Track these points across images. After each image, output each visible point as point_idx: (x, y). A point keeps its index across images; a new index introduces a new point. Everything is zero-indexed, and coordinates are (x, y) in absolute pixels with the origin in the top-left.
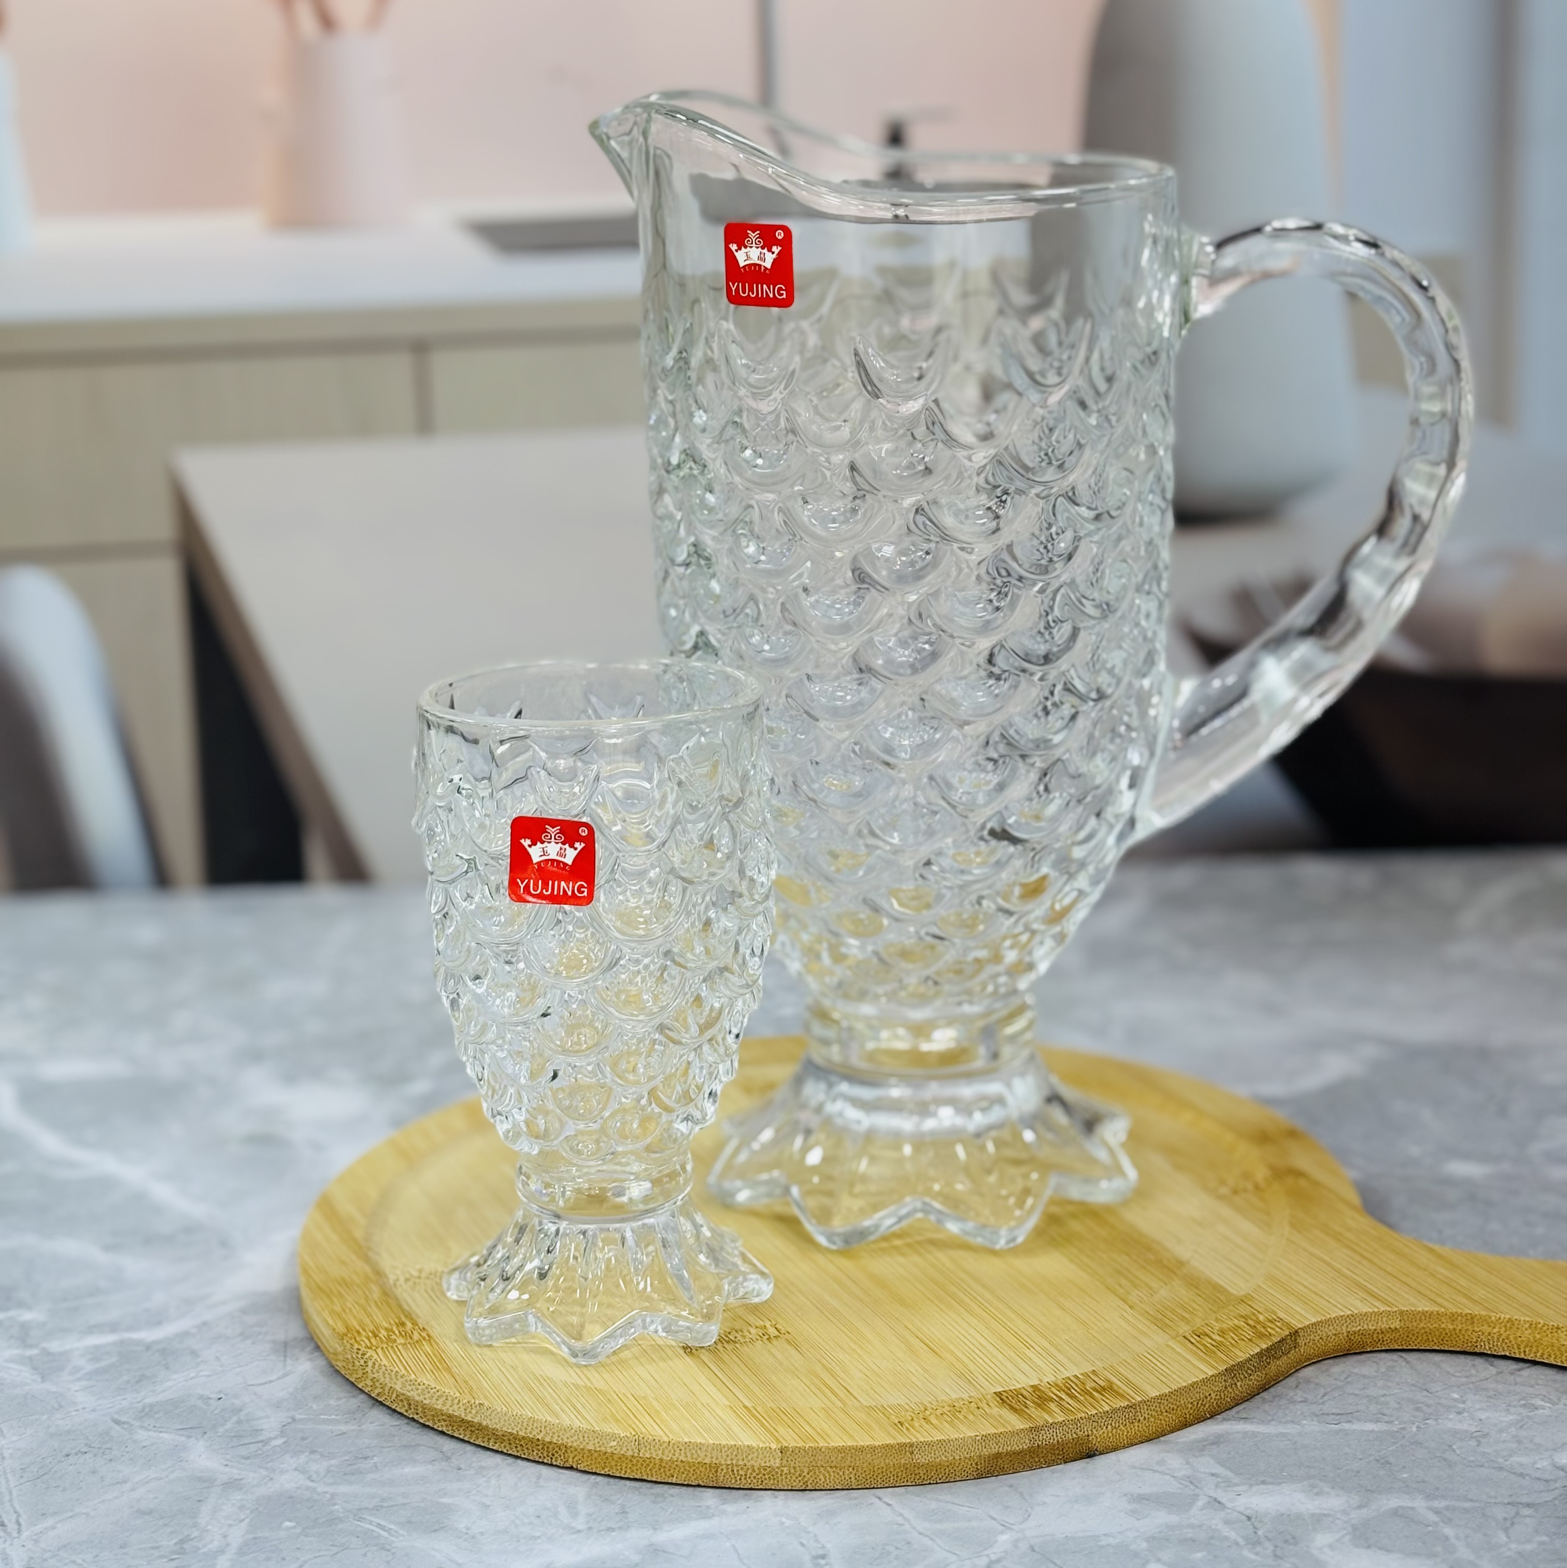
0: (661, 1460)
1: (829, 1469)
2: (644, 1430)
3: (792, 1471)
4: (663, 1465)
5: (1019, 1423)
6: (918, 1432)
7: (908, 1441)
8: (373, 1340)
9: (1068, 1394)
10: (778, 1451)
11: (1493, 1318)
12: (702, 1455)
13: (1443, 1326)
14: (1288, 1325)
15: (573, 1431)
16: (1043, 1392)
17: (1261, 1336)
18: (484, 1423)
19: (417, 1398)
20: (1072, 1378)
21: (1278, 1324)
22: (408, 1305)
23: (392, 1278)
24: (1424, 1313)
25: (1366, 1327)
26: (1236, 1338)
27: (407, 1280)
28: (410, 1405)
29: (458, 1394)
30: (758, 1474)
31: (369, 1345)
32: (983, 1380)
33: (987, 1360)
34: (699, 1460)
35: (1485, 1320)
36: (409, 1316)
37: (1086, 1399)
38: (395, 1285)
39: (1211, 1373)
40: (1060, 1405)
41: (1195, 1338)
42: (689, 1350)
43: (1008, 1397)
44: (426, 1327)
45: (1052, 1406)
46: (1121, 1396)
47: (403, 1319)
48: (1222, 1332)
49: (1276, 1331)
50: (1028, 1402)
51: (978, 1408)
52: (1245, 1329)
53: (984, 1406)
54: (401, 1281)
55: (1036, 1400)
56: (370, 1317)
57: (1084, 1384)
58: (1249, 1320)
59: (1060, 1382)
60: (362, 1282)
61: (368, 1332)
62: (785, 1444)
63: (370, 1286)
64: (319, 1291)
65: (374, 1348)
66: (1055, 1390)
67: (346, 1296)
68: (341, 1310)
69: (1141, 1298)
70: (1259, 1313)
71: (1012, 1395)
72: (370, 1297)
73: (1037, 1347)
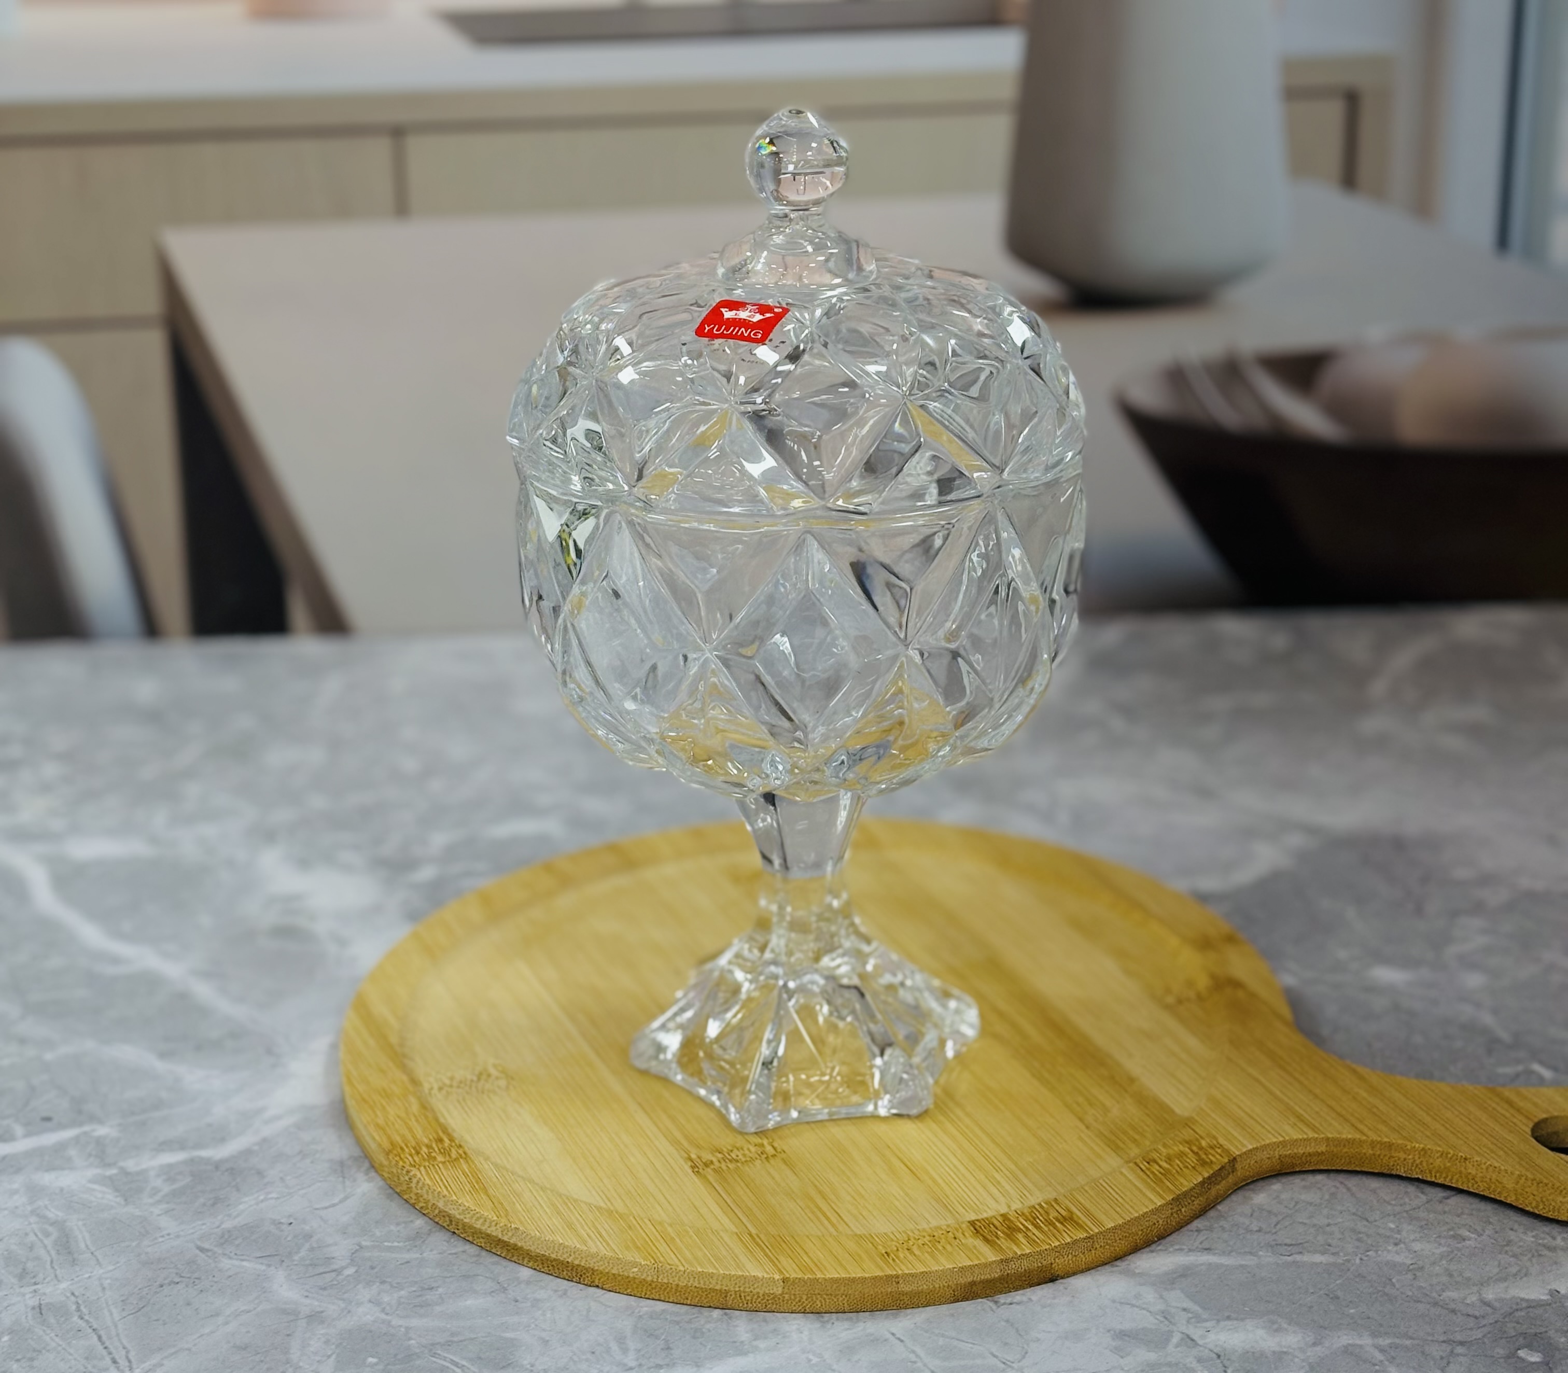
0: (678, 1285)
1: (825, 1296)
2: (662, 1259)
3: (793, 1297)
4: (679, 1289)
5: (992, 1255)
6: (902, 1262)
7: (895, 1273)
8: (416, 1158)
9: (1033, 1224)
10: (781, 1281)
11: (1409, 1147)
12: (714, 1282)
13: (1364, 1151)
14: (1227, 1151)
15: (599, 1257)
16: (1012, 1222)
17: (1204, 1163)
18: (520, 1244)
19: (458, 1216)
20: (1037, 1207)
21: (1219, 1151)
22: (445, 1119)
23: (426, 1086)
24: (1348, 1141)
25: (1295, 1151)
26: (1181, 1165)
27: (440, 1089)
28: (451, 1221)
29: (495, 1218)
30: (762, 1300)
31: (412, 1163)
32: (959, 1206)
34: (711, 1286)
35: (1403, 1149)
36: (445, 1130)
37: (1049, 1230)
38: (430, 1094)
39: (1159, 1204)
40: (1027, 1236)
41: (1145, 1166)
42: (697, 1170)
43: (980, 1227)
44: (462, 1144)
45: (1020, 1236)
46: (1079, 1226)
47: (441, 1134)
48: (1169, 1159)
49: (1217, 1159)
50: (999, 1233)
51: (955, 1238)
52: (1189, 1156)
53: (959, 1235)
54: (435, 1091)
55: (1007, 1231)
56: (410, 1130)
57: (1047, 1214)
58: (1193, 1147)
59: (1027, 1212)
60: (401, 1093)
61: (410, 1148)
62: (787, 1276)
63: (408, 1098)
64: (363, 1103)
65: (417, 1166)
66: (1023, 1222)
67: (388, 1108)
68: (385, 1124)
69: (1095, 1117)
70: (1202, 1138)
71: (984, 1224)
72: (409, 1111)
73: (1004, 1170)
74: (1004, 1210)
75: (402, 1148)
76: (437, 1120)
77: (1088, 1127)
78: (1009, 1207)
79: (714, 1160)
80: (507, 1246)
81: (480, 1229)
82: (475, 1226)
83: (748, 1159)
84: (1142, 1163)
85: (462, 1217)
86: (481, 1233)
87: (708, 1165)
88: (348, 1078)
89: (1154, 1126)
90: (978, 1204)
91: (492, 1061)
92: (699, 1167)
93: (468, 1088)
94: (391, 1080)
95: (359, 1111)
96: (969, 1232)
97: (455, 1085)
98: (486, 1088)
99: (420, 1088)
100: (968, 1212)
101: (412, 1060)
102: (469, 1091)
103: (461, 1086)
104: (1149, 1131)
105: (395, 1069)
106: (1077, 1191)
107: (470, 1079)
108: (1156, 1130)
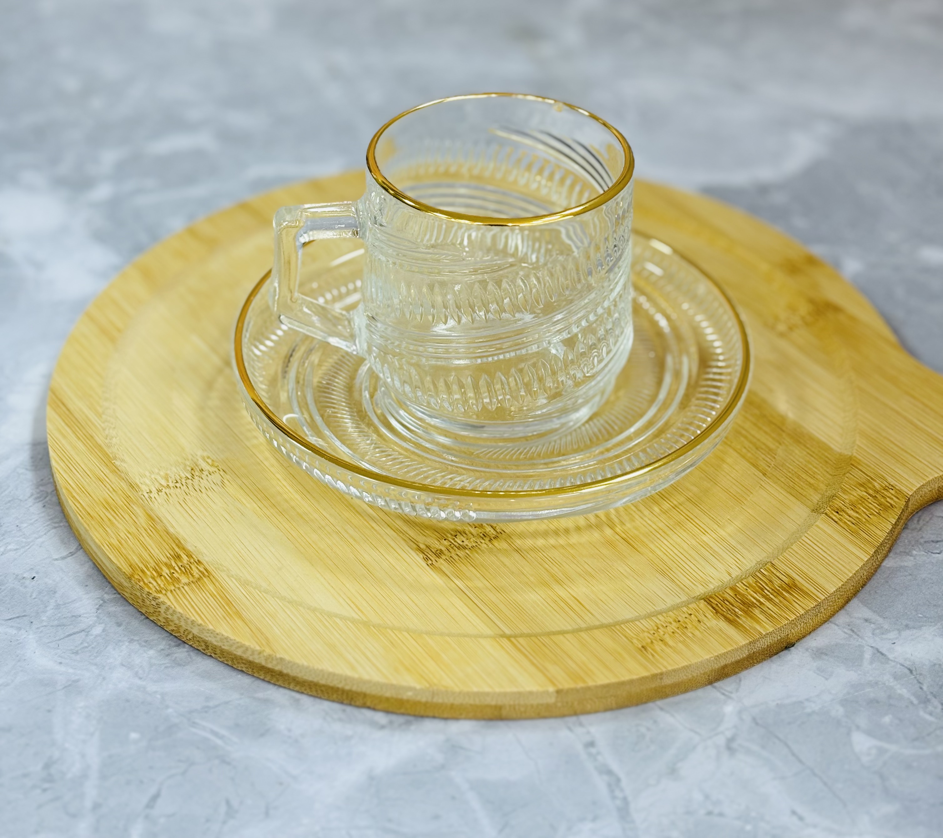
0: (452, 705)
1: (595, 699)
2: (437, 682)
3: (565, 704)
6: (662, 657)
7: (659, 671)
9: (763, 596)
10: (554, 692)
12: (489, 699)
15: (371, 683)
16: (743, 595)
18: (285, 671)
19: (215, 643)
20: (758, 574)
21: (893, 492)
22: (173, 527)
23: (145, 488)
26: (867, 513)
27: (159, 491)
28: (207, 645)
29: (257, 647)
30: (536, 709)
31: (157, 587)
32: (683, 577)
34: (486, 702)
36: (179, 545)
37: (781, 602)
38: (150, 498)
39: (866, 560)
40: (763, 612)
41: (835, 516)
42: (430, 562)
43: (717, 604)
44: (200, 559)
45: (757, 612)
46: (805, 594)
47: (177, 549)
48: (853, 506)
49: (895, 502)
50: (737, 610)
51: (699, 621)
52: (869, 501)
53: (702, 618)
54: (154, 494)
55: (741, 606)
56: (146, 549)
57: (771, 581)
58: (868, 489)
59: (751, 580)
60: (123, 503)
61: (151, 569)
62: (560, 687)
63: (133, 508)
64: (90, 518)
65: (164, 592)
66: (752, 593)
67: (116, 523)
68: (118, 542)
69: (766, 461)
70: (872, 478)
71: (718, 600)
72: (138, 523)
73: (709, 531)
74: (726, 578)
75: (143, 571)
76: (168, 533)
77: (764, 474)
78: (730, 574)
79: (443, 549)
80: (272, 672)
81: (241, 656)
82: (235, 652)
83: (474, 545)
84: (833, 514)
85: (220, 644)
86: (242, 659)
87: (439, 554)
88: (68, 490)
89: (822, 467)
90: (701, 574)
91: (200, 453)
92: (431, 557)
93: (185, 487)
94: (111, 489)
95: (88, 528)
96: (709, 613)
97: (171, 485)
98: (202, 485)
99: (140, 493)
100: (695, 585)
101: (123, 461)
102: (187, 490)
103: (177, 485)
104: (818, 472)
105: (111, 476)
106: (784, 550)
107: (184, 476)
108: (825, 470)
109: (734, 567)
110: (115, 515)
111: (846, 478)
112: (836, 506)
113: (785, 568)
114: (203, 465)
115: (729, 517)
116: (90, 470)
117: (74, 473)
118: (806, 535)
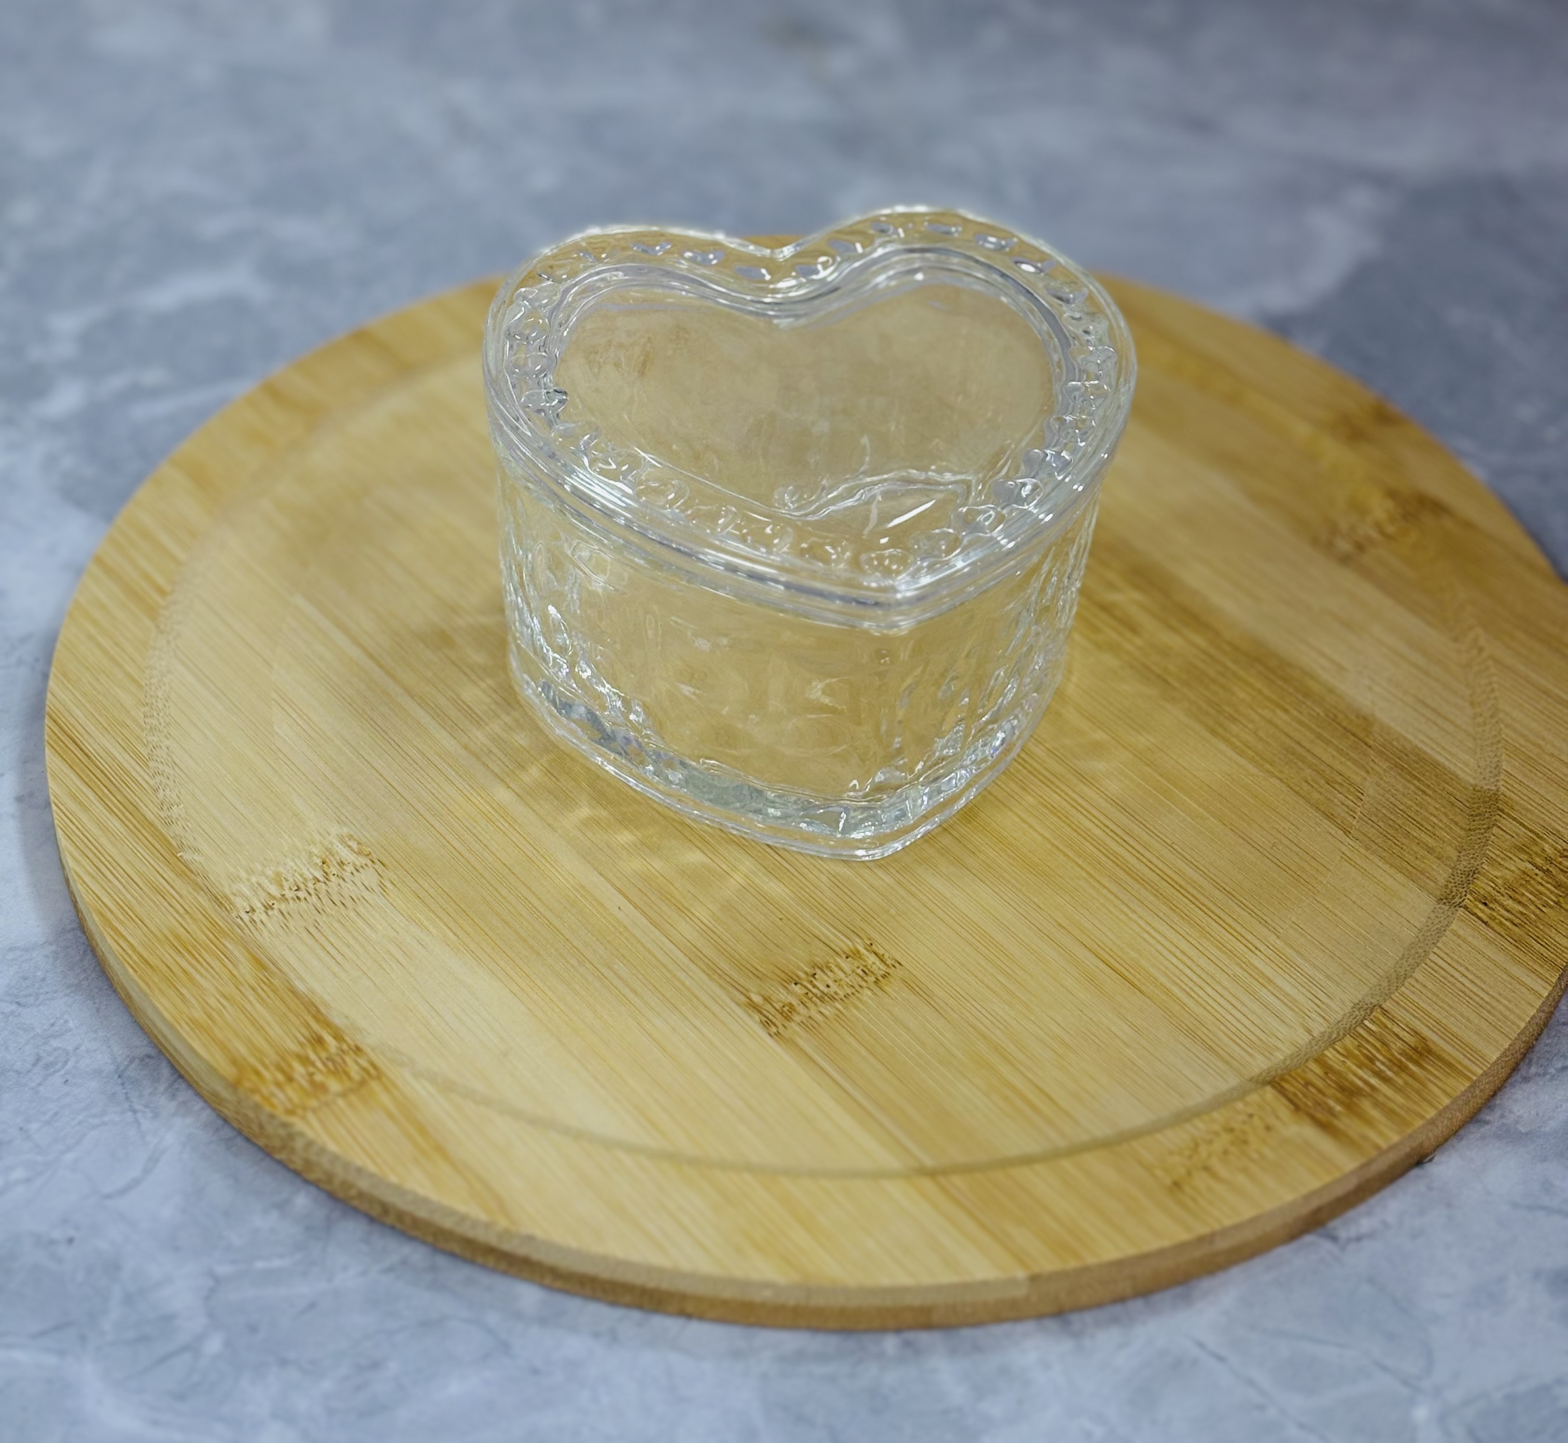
1: (1097, 1285)
3: (1044, 1296)
4: (846, 1312)
8: (289, 1090)
9: (1375, 1072)
10: (1026, 1279)
12: (909, 1296)
16: (1338, 1074)
18: (534, 1257)
19: (402, 1207)
23: (241, 904)
26: (1538, 902)
27: (268, 908)
29: (483, 1216)
30: (992, 1308)
32: (1226, 1040)
33: (1209, 990)
34: (904, 1303)
36: (318, 1016)
37: (1406, 1083)
39: (1545, 994)
40: (1377, 1104)
41: (1483, 912)
42: (774, 1030)
44: (359, 1044)
45: (1366, 1105)
46: (1449, 1066)
47: (315, 1026)
48: (1512, 890)
50: (1331, 1103)
51: (1268, 1128)
52: (1539, 879)
53: (1272, 1120)
54: (260, 915)
56: (260, 1029)
57: (1384, 1043)
58: (1534, 856)
59: (1349, 1042)
60: (208, 937)
61: (272, 1068)
62: (1037, 1270)
63: (226, 947)
64: (149, 971)
65: (300, 1112)
66: (1354, 1068)
67: (198, 977)
68: (205, 1017)
69: (1348, 807)
70: (1537, 835)
71: (1296, 1084)
72: (238, 976)
73: (1262, 948)
74: (1303, 1038)
75: (257, 1073)
76: (294, 992)
77: (1347, 832)
78: (1309, 1031)
79: (795, 1002)
80: (509, 1257)
81: (450, 1230)
82: (439, 1223)
83: (849, 991)
84: (1476, 906)
85: (410, 1208)
86: (453, 1235)
87: (787, 1012)
88: (102, 914)
89: (1446, 815)
90: (1258, 1032)
91: (335, 829)
92: (774, 1020)
93: (314, 898)
94: (181, 911)
95: (148, 991)
96: (1284, 1110)
97: (289, 894)
98: (346, 893)
99: (234, 915)
100: (1250, 1055)
101: (197, 850)
102: (319, 905)
103: (301, 894)
104: (1441, 825)
105: (178, 883)
106: (1399, 978)
107: (311, 877)
108: (1452, 820)
109: (1314, 1015)
110: (194, 962)
111: (1493, 837)
112: (1482, 892)
113: (1408, 1017)
114: (344, 853)
115: (1294, 919)
116: (138, 872)
117: (110, 882)
118: (1435, 950)
